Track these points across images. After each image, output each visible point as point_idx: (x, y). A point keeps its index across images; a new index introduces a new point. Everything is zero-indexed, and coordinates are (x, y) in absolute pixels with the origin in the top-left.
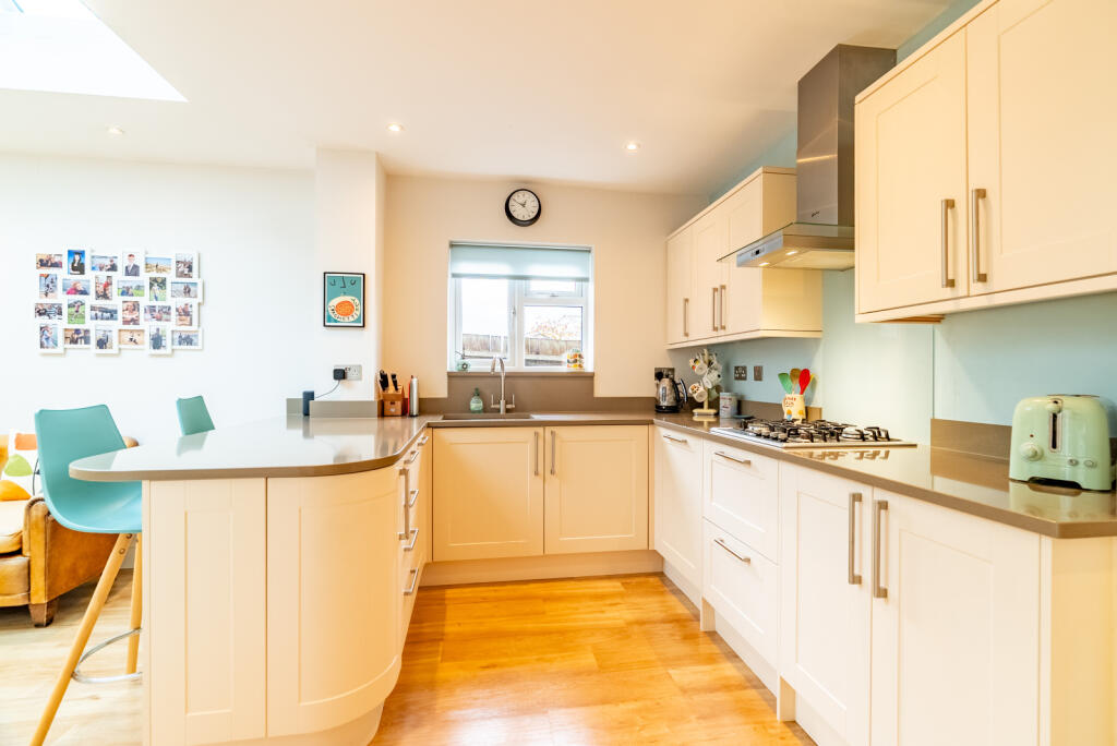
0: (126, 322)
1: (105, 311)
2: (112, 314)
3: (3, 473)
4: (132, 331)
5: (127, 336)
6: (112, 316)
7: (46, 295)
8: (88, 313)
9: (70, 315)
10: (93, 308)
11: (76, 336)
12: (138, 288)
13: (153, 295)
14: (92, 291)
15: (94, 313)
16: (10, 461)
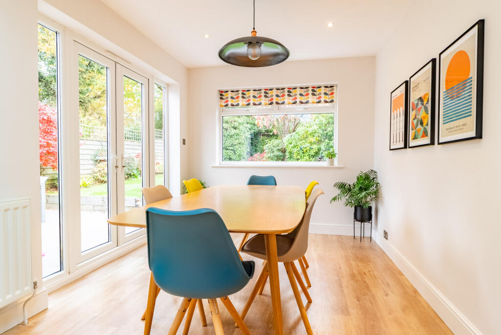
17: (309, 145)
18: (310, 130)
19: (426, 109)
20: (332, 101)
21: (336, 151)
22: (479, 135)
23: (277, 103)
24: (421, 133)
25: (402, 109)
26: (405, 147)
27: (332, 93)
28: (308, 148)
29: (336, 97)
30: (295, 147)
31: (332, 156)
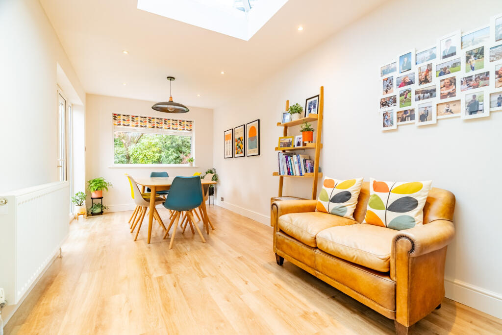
0: (443, 96)
1: (427, 92)
2: (432, 93)
3: (368, 206)
4: (448, 103)
5: (443, 108)
6: (431, 95)
7: (387, 92)
8: (413, 96)
9: (401, 101)
10: (417, 93)
11: (405, 116)
12: (455, 65)
13: (469, 66)
14: (417, 81)
15: (417, 95)
16: (371, 199)
17: (152, 153)
18: (153, 142)
19: (242, 143)
20: (191, 130)
21: (194, 158)
22: (259, 154)
23: (157, 127)
24: (240, 151)
25: (231, 141)
26: (233, 157)
27: (191, 126)
28: (151, 156)
29: (193, 128)
30: (140, 154)
31: (191, 160)
